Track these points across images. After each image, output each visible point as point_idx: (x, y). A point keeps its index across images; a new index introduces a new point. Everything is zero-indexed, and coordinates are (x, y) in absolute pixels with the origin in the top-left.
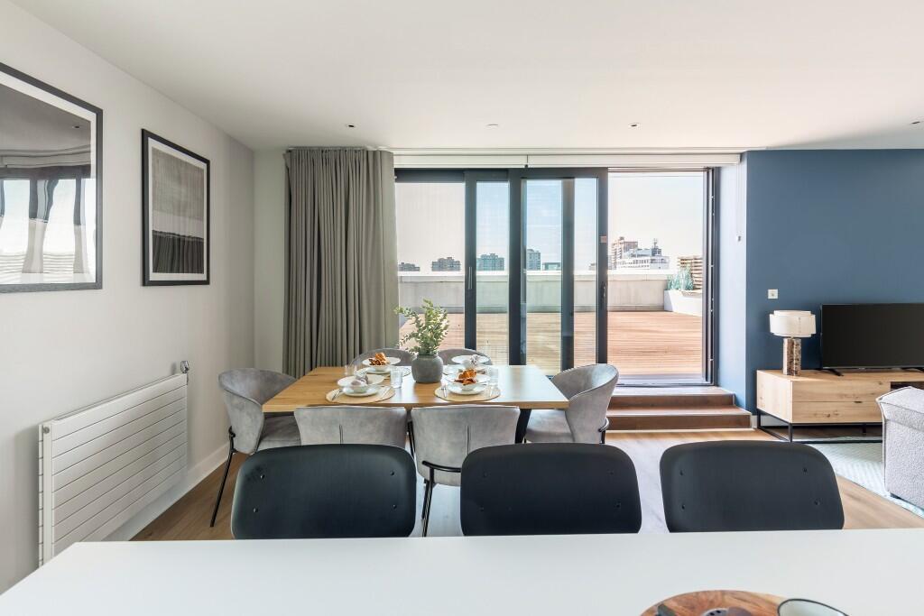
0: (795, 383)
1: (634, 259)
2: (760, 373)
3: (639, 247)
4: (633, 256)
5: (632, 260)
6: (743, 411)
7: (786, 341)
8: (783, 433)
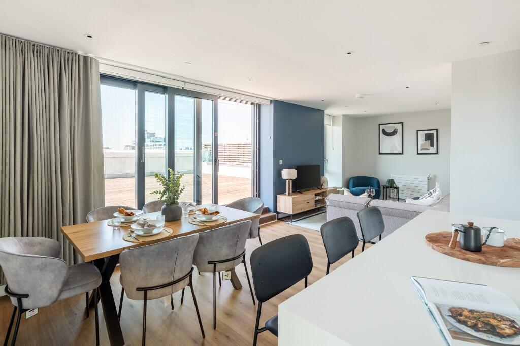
0: (293, 198)
1: (154, 143)
2: (278, 196)
3: (156, 136)
4: (153, 142)
5: (152, 144)
6: (272, 214)
7: (287, 181)
8: (288, 219)
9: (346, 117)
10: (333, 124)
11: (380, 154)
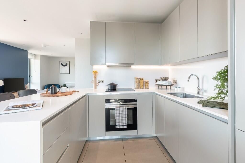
9: (42, 56)
10: (35, 59)
11: (60, 74)
